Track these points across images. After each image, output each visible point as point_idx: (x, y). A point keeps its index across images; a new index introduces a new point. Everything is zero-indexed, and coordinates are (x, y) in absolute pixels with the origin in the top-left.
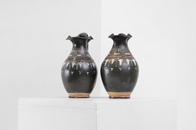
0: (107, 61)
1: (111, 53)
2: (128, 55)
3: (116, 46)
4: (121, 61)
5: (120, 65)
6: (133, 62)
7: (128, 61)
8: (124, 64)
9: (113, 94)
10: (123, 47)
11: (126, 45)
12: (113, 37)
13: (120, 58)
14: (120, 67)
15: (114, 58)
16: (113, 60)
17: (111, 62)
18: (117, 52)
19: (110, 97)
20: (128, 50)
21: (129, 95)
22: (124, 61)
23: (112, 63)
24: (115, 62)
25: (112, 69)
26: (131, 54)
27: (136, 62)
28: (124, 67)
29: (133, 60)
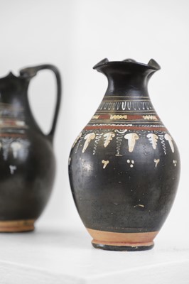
0: (89, 137)
1: (102, 113)
2: (152, 122)
3: (115, 93)
4: (131, 138)
5: (131, 150)
6: (167, 142)
7: (152, 138)
8: (142, 149)
9: (105, 236)
10: (135, 97)
11: (143, 92)
12: (106, 67)
13: (131, 131)
14: (131, 156)
15: (112, 130)
16: (108, 137)
17: (102, 141)
18: (119, 112)
19: (96, 246)
20: (150, 105)
21: (151, 240)
22: (143, 140)
23: (106, 144)
24: (113, 142)
25: (105, 163)
26: (158, 118)
27: (173, 141)
28: (143, 156)
29: (167, 137)
